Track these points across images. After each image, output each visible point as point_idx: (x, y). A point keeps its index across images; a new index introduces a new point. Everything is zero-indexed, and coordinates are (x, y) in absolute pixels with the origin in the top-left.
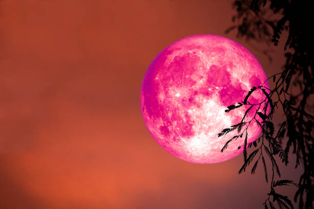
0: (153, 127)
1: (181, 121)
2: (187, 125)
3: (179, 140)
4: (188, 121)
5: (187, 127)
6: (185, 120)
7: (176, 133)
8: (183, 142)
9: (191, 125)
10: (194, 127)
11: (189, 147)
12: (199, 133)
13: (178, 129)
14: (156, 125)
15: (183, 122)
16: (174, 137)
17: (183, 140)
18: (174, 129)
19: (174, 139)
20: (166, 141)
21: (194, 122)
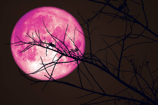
0: (14, 48)
1: (31, 51)
2: (33, 54)
3: (26, 61)
4: (34, 52)
5: (32, 55)
6: (33, 51)
7: (25, 56)
8: (28, 63)
9: (35, 55)
10: (36, 56)
11: (29, 66)
12: (38, 61)
13: (27, 54)
14: (16, 48)
15: (32, 51)
16: (24, 58)
17: (28, 61)
18: (25, 53)
19: (23, 59)
20: (18, 58)
21: (37, 53)
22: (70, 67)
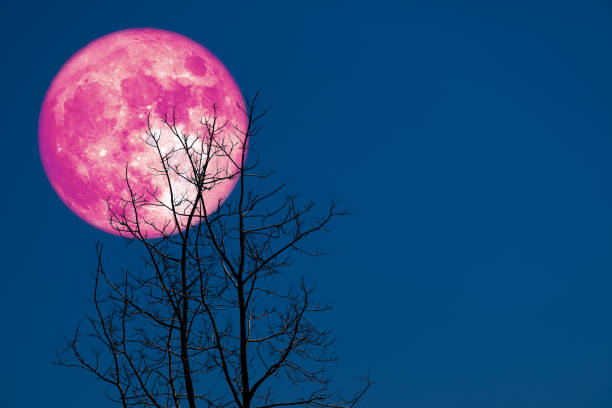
0: (100, 218)
2: (143, 185)
3: (146, 212)
4: (141, 179)
6: (135, 180)
8: (154, 211)
9: (148, 182)
10: (154, 182)
14: (101, 213)
15: (135, 184)
17: (150, 208)
21: (149, 174)
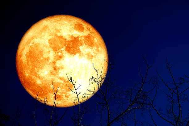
1: (61, 84)
2: (66, 83)
3: (69, 95)
5: (67, 84)
6: (62, 82)
7: (65, 93)
13: (63, 90)
14: (50, 99)
16: (66, 96)
18: (61, 92)
19: (67, 97)
20: (63, 102)
22: (100, 49)
